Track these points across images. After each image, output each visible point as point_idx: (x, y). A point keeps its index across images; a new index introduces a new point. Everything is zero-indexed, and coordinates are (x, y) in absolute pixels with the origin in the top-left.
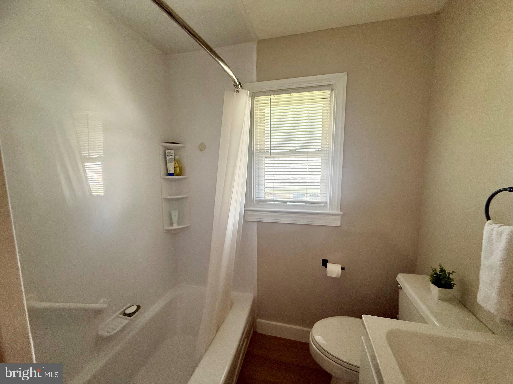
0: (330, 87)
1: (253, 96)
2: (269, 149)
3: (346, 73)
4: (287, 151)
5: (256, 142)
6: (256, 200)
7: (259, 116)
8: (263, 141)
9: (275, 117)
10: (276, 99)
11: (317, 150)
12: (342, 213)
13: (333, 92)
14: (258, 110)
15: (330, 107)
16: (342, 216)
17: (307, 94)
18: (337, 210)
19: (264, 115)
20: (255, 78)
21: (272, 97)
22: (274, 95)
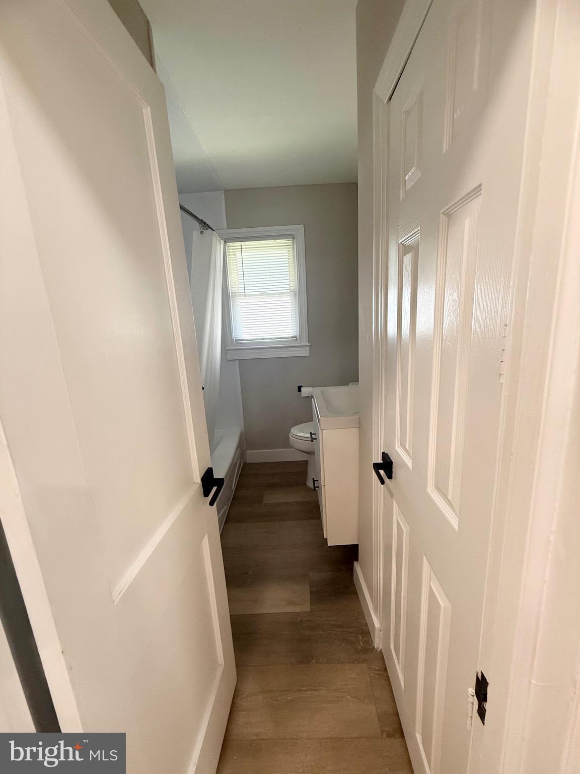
0: (291, 236)
1: (225, 242)
2: (244, 291)
3: (303, 225)
4: (260, 293)
5: (231, 285)
6: (236, 340)
7: (231, 261)
8: (237, 284)
9: (247, 259)
10: (246, 245)
11: (286, 291)
12: (310, 344)
13: (295, 240)
14: (230, 255)
15: (293, 253)
16: (310, 346)
17: (272, 241)
18: (306, 342)
19: (236, 260)
20: (225, 225)
21: (242, 243)
22: (244, 241)
